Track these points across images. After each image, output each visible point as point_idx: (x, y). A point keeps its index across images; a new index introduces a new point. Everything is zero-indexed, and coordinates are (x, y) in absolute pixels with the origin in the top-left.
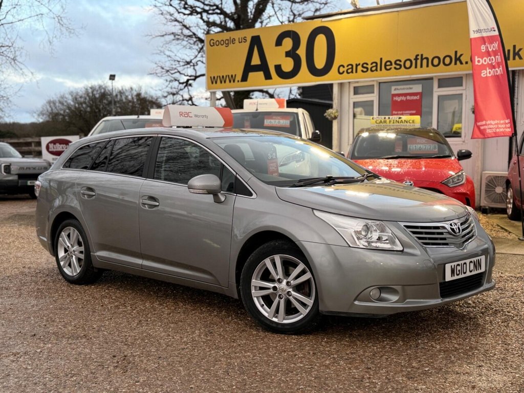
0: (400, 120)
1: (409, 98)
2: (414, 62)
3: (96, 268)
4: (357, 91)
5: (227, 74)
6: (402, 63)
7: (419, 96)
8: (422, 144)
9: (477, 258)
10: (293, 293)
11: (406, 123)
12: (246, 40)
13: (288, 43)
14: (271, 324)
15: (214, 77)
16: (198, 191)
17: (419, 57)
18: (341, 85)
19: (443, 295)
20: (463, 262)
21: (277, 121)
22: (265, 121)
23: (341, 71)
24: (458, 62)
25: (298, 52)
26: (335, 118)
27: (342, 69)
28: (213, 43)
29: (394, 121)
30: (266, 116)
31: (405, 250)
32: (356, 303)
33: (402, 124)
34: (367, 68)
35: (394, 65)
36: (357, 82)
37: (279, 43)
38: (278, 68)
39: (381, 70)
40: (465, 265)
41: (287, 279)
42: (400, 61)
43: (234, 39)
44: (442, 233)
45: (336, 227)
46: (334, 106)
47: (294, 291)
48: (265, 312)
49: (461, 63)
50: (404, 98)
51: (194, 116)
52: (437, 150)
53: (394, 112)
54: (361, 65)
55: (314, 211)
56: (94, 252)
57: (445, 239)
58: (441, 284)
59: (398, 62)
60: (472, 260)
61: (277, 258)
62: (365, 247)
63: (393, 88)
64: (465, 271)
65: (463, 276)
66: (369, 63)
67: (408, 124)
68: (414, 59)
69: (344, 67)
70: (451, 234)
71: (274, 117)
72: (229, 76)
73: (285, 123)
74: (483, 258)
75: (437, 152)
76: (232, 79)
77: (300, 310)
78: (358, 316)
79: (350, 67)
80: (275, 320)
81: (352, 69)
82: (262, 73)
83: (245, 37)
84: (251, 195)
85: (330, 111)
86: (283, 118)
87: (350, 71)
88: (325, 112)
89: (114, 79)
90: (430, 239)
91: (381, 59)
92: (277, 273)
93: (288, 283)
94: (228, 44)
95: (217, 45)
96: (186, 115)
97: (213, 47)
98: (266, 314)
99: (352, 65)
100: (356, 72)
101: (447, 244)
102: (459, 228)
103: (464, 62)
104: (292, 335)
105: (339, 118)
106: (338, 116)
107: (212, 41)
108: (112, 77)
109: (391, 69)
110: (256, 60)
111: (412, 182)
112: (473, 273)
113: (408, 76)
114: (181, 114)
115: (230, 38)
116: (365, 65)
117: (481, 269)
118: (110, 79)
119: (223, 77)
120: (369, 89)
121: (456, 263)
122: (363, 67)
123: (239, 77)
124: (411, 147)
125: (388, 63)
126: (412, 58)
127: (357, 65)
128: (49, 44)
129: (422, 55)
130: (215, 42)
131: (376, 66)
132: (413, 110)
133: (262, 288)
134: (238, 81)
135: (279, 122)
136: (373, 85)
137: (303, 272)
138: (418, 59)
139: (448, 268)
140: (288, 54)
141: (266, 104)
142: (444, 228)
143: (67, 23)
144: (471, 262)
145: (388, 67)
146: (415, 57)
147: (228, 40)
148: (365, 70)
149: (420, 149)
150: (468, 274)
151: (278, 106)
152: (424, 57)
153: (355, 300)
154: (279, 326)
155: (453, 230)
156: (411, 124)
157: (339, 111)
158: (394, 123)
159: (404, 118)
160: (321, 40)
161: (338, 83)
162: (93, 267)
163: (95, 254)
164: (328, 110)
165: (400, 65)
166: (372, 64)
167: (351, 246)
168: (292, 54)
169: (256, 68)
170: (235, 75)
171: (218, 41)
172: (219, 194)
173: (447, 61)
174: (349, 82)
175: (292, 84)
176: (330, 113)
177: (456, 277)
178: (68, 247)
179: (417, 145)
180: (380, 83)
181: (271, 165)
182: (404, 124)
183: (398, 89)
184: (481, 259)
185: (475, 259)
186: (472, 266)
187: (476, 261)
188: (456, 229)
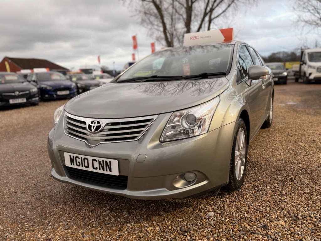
9: (105, 160)
44: (84, 128)
51: (200, 38)
58: (65, 166)
60: (96, 158)
65: (85, 169)
74: (114, 162)
112: (98, 171)
117: (110, 171)
121: (75, 155)
144: (95, 160)
150: (91, 169)
181: (185, 67)
184: (110, 162)
185: (101, 160)
186: (96, 165)
187: (103, 161)
188: (94, 127)
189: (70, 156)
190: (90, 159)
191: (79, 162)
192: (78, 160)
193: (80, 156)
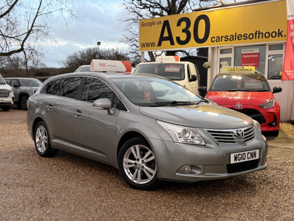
0: (243, 69)
1: (252, 56)
2: (254, 35)
3: (53, 149)
4: (222, 52)
5: (150, 42)
6: (248, 36)
7: (257, 55)
8: (253, 83)
9: (253, 151)
10: (145, 167)
11: (246, 71)
12: (161, 23)
13: (184, 24)
14: (133, 184)
15: (143, 44)
16: (99, 108)
17: (258, 32)
18: (213, 48)
19: (229, 171)
20: (243, 153)
21: (172, 69)
22: (166, 69)
23: (213, 40)
24: (280, 35)
25: (189, 29)
26: (209, 67)
27: (213, 39)
28: (143, 25)
29: (239, 69)
30: (166, 66)
31: (207, 145)
32: (177, 174)
33: (244, 71)
34: (228, 39)
35: (243, 37)
36: (222, 47)
37: (179, 24)
38: (178, 39)
39: (235, 40)
40: (244, 155)
41: (142, 159)
42: (247, 35)
43: (154, 22)
44: (231, 136)
45: (168, 130)
46: (209, 60)
47: (146, 165)
48: (130, 177)
49: (282, 36)
50: (249, 56)
51: (108, 66)
52: (262, 87)
53: (243, 64)
54: (224, 37)
55: (157, 121)
56: (52, 140)
57: (233, 139)
58: (227, 165)
59: (245, 35)
60: (250, 152)
61: (137, 147)
62: (182, 142)
63: (243, 50)
64: (244, 158)
65: (243, 161)
66: (229, 36)
67: (248, 71)
68: (255, 34)
69: (214, 38)
70: (237, 136)
71: (171, 67)
72: (151, 43)
73: (177, 70)
74: (257, 151)
75: (262, 88)
76: (153, 45)
77: (149, 177)
78: (178, 182)
79: (218, 38)
80: (135, 181)
81: (219, 39)
82: (169, 41)
83: (161, 21)
84: (126, 110)
85: (206, 63)
86: (176, 67)
87: (218, 40)
88: (203, 64)
89: (99, 45)
90: (223, 139)
91: (236, 33)
92: (138, 155)
93: (143, 161)
94: (151, 25)
95: (145, 26)
96: (103, 65)
97: (143, 27)
98: (131, 178)
99: (219, 37)
100: (221, 41)
101: (234, 142)
102: (242, 133)
103: (283, 36)
104: (144, 190)
105: (211, 67)
106: (210, 66)
107: (143, 24)
108: (99, 43)
109: (241, 39)
110: (166, 34)
111: (241, 105)
112: (250, 160)
113: (251, 44)
114: (100, 65)
115: (152, 21)
116: (226, 37)
117: (256, 157)
118: (98, 44)
119: (148, 43)
120: (229, 51)
121: (238, 154)
122: (225, 38)
123: (157, 44)
124: (247, 85)
125: (240, 36)
126: (254, 33)
127: (222, 37)
128: (66, 25)
129: (259, 31)
130: (144, 24)
131: (233, 37)
132: (254, 63)
133: (129, 164)
134: (156, 46)
135: (173, 69)
136: (231, 49)
137: (151, 155)
138: (257, 33)
139: (232, 156)
140: (184, 31)
141: (168, 59)
142: (233, 132)
143: (75, 14)
144: (249, 153)
145: (240, 38)
146: (255, 33)
147: (151, 23)
148: (226, 40)
149: (252, 86)
150: (247, 160)
151: (175, 60)
152: (260, 32)
153: (176, 172)
154: (137, 185)
155: (238, 134)
156: (250, 71)
157: (211, 63)
158: (239, 70)
159: (245, 68)
160: (202, 23)
161: (211, 47)
162: (52, 148)
163: (52, 141)
164: (205, 62)
165: (247, 37)
166: (230, 36)
167: (175, 141)
168: (186, 30)
169: (166, 39)
170: (155, 43)
171: (146, 23)
172: (110, 110)
173: (274, 35)
174: (218, 47)
175: (185, 47)
176: (206, 64)
177: (238, 162)
178: (40, 136)
179: (250, 84)
180: (235, 47)
181: (147, 94)
182: (245, 71)
183: (245, 51)
184: (256, 152)
185: (252, 151)
186: (249, 155)
187: (253, 152)
188: (240, 133)
189: (235, 155)
190: (246, 153)
191: (240, 158)
192: (240, 156)
193: (241, 153)
